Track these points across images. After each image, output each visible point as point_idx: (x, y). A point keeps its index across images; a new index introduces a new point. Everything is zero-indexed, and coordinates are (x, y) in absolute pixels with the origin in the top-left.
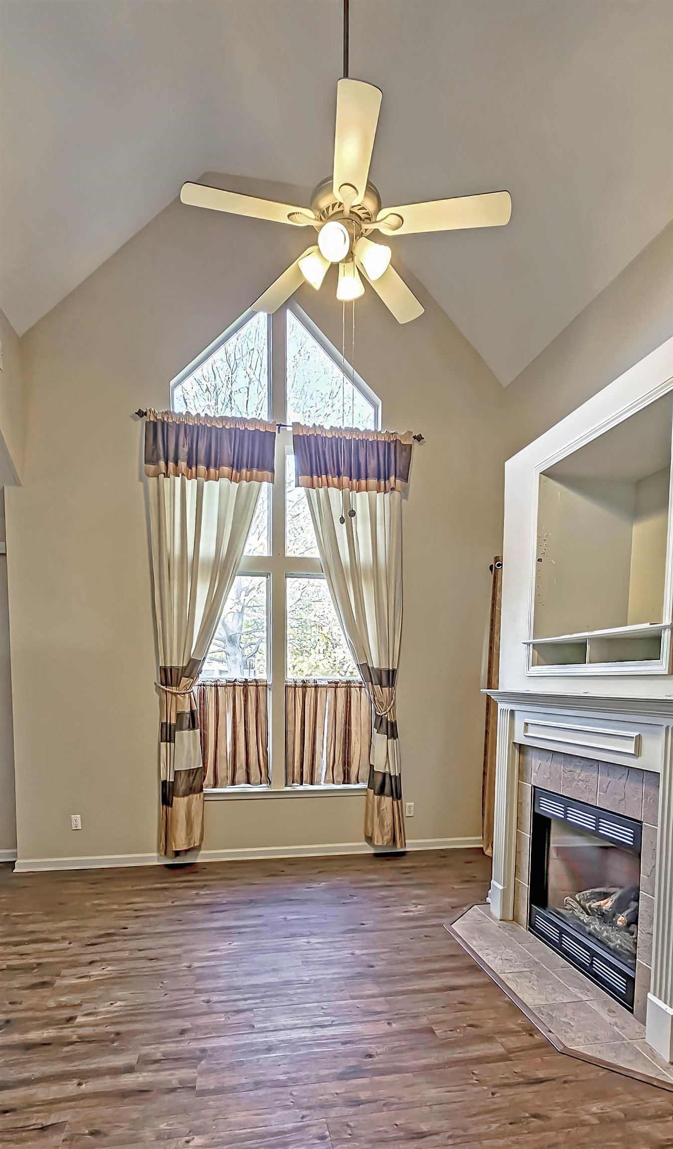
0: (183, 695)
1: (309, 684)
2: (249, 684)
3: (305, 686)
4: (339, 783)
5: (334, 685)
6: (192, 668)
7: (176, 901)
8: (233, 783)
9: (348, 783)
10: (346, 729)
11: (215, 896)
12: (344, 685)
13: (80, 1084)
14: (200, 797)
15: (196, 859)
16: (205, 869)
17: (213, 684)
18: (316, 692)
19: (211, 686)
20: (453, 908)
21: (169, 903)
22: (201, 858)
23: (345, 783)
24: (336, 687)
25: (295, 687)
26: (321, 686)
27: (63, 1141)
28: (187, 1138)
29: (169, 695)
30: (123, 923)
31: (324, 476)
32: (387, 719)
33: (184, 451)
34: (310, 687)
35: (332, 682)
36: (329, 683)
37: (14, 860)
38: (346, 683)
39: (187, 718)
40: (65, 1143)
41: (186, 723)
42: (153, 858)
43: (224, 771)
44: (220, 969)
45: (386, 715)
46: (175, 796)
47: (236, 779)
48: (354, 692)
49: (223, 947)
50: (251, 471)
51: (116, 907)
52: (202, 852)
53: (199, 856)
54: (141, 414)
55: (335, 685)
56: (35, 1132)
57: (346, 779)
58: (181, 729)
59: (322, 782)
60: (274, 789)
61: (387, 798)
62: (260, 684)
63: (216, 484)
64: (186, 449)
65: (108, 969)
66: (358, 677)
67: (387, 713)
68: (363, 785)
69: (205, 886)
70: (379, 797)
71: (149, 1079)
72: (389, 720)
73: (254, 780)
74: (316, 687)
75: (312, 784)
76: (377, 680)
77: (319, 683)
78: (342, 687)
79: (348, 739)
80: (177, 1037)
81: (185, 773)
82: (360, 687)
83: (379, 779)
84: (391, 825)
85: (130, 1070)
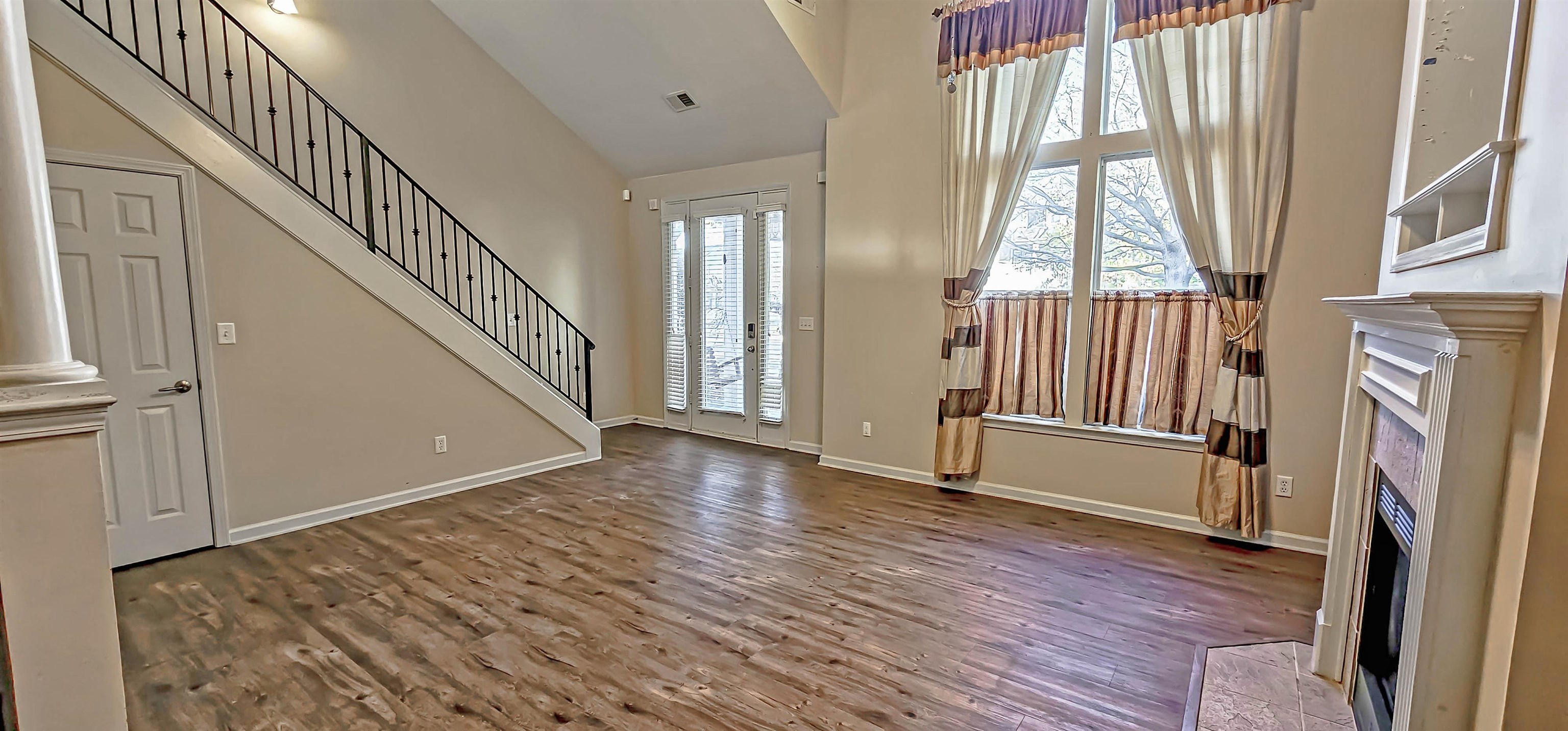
0: (962, 309)
1: (1125, 297)
2: (1045, 297)
3: (1119, 299)
4: (1162, 430)
5: (1164, 298)
6: (975, 278)
7: (910, 520)
8: (1020, 411)
9: (1177, 433)
10: (1180, 359)
11: (951, 526)
12: (1180, 297)
13: (689, 618)
14: (975, 421)
15: (972, 490)
16: (973, 500)
17: (1003, 297)
18: (1137, 307)
19: (1001, 299)
20: (1246, 631)
21: (902, 520)
22: (979, 488)
23: (1173, 432)
24: (1167, 301)
25: (1106, 300)
26: (1144, 300)
27: (643, 645)
28: (703, 686)
29: (951, 308)
30: (843, 523)
31: (1155, 17)
32: (1241, 347)
33: (976, 40)
34: (1127, 301)
35: (1160, 294)
36: (1156, 295)
37: (818, 454)
38: (1184, 294)
39: (964, 333)
40: (643, 646)
41: (963, 339)
42: (929, 478)
43: (1010, 398)
44: (874, 586)
45: (1240, 341)
46: (947, 416)
47: (1024, 408)
48: (1197, 309)
49: (901, 570)
50: (1053, 40)
51: (857, 510)
52: (979, 483)
53: (976, 486)
54: (937, 13)
55: (1166, 298)
56: (637, 631)
57: (1176, 425)
58: (957, 345)
59: (1139, 427)
60: (1069, 425)
61: (1231, 461)
62: (1058, 296)
63: (1011, 67)
64: (979, 37)
65: (796, 553)
66: (1198, 285)
67: (1240, 338)
68: (1201, 438)
69: (954, 515)
70: (1215, 457)
71: (728, 636)
72: (1244, 347)
73: (1043, 412)
74: (1137, 300)
75: (1121, 426)
76: (1223, 290)
77: (1141, 296)
78: (1177, 301)
79: (1182, 372)
80: (780, 619)
81: (957, 393)
82: (1207, 301)
83: (1218, 433)
84: (1235, 500)
85: (725, 624)
